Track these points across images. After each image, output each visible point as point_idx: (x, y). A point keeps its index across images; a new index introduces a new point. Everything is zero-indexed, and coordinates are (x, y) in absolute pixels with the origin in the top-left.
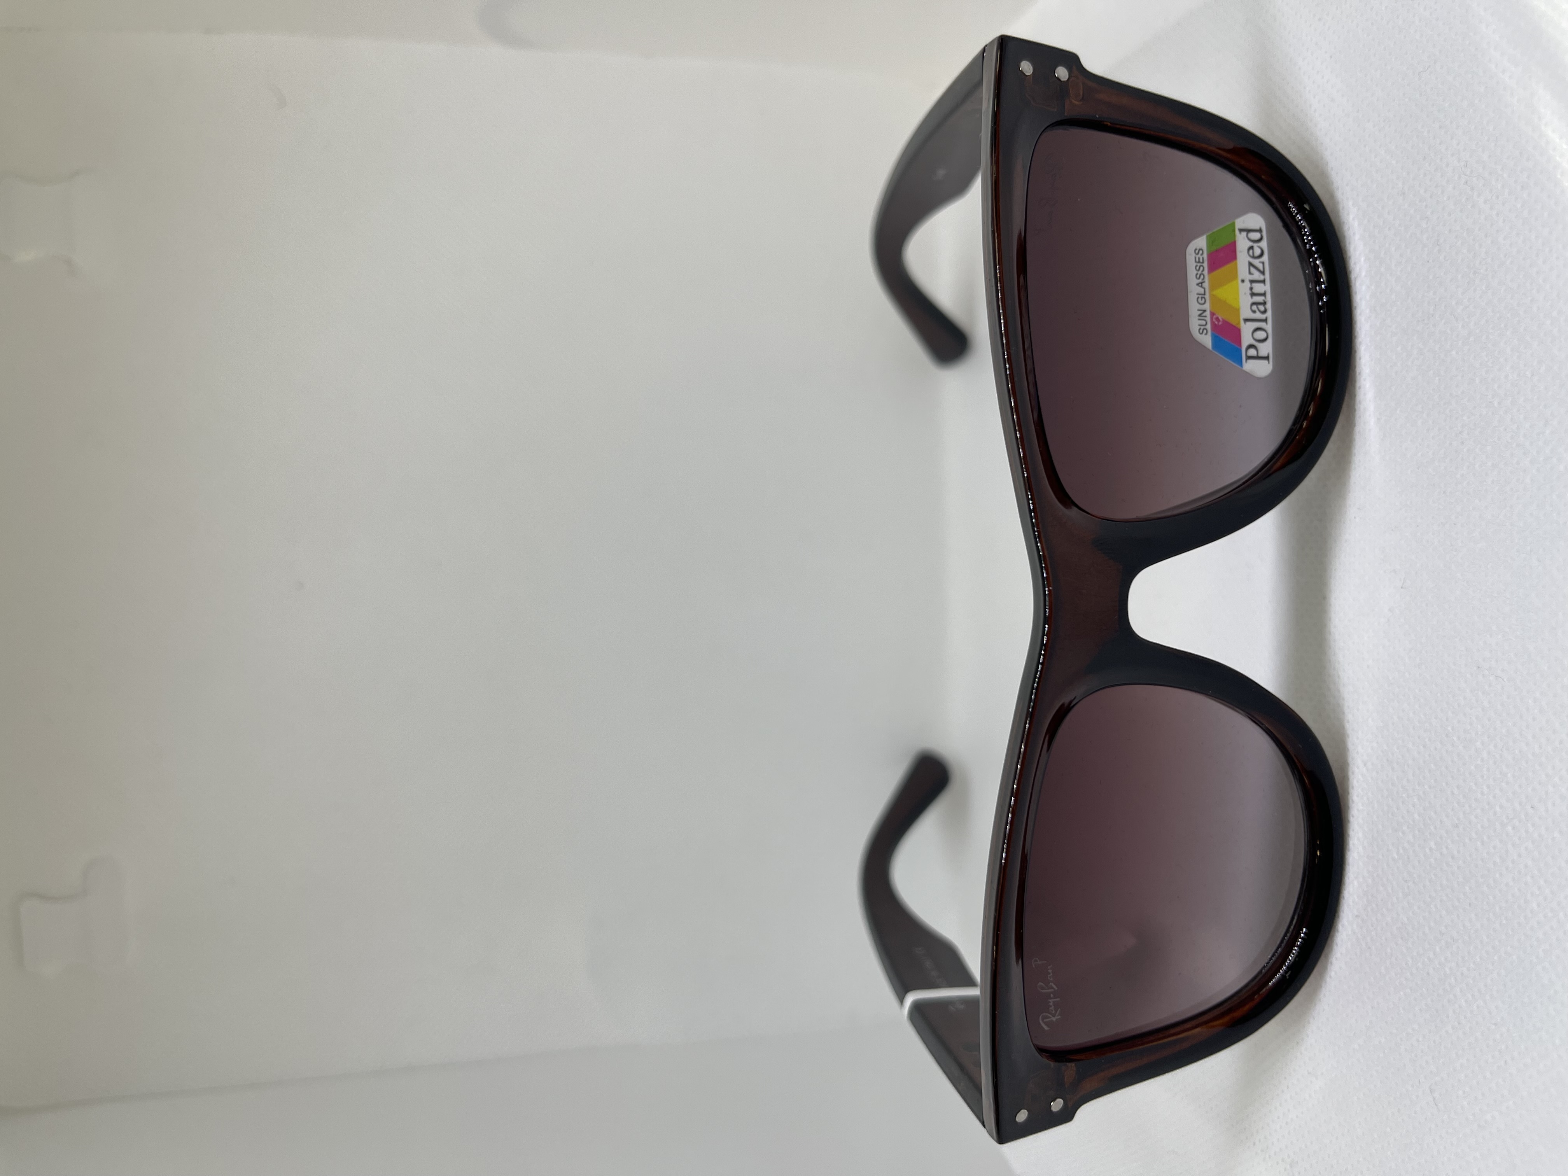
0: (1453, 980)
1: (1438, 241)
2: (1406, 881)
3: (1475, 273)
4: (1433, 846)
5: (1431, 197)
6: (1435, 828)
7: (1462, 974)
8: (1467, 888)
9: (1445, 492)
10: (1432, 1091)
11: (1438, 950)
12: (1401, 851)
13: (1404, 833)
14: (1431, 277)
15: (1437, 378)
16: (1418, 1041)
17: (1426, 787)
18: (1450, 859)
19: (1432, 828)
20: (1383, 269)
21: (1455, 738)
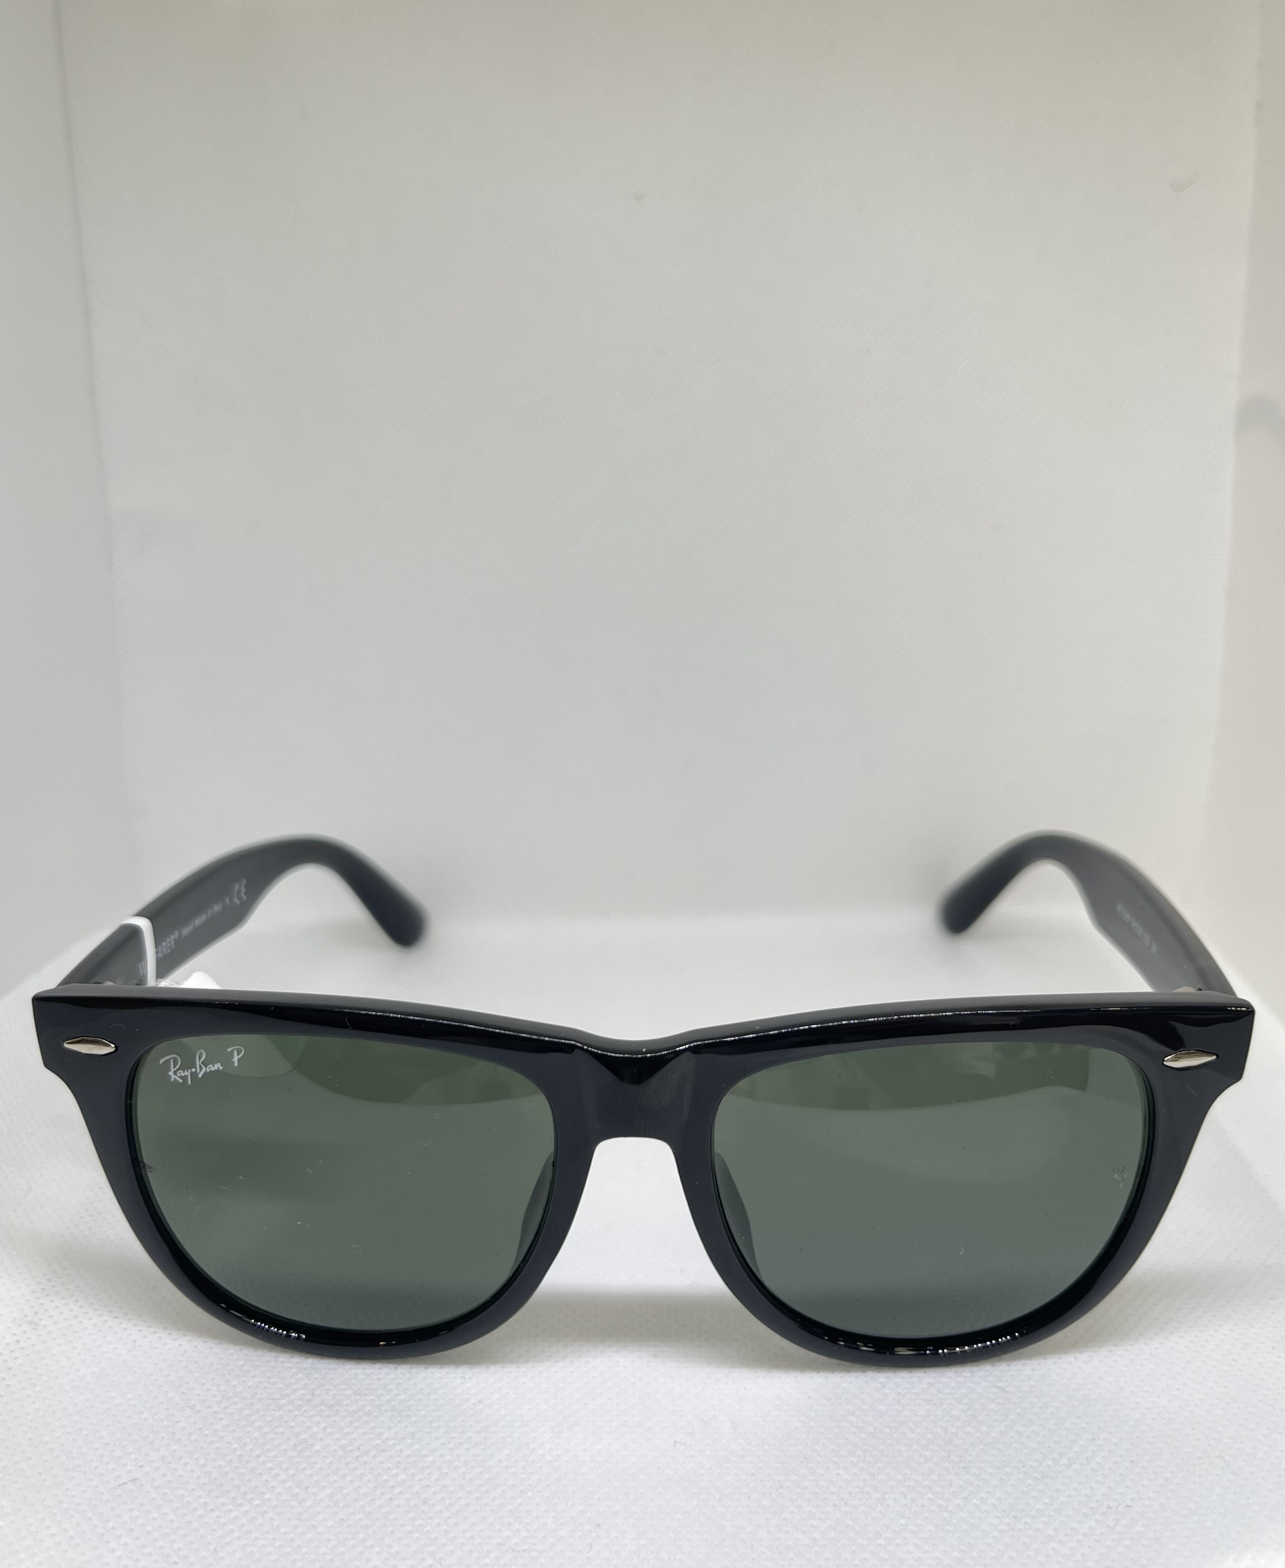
0: (257, 1502)
1: (1047, 1477)
2: (358, 1448)
3: (1015, 1517)
4: (399, 1478)
5: (1092, 1469)
6: (420, 1480)
7: (265, 1512)
8: (359, 1516)
9: (781, 1487)
10: (133, 1481)
11: (288, 1484)
12: (390, 1443)
13: (411, 1445)
14: (1007, 1470)
15: (901, 1478)
16: (186, 1464)
17: (463, 1470)
18: (388, 1497)
19: (419, 1477)
20: (1013, 1417)
21: (520, 1500)
